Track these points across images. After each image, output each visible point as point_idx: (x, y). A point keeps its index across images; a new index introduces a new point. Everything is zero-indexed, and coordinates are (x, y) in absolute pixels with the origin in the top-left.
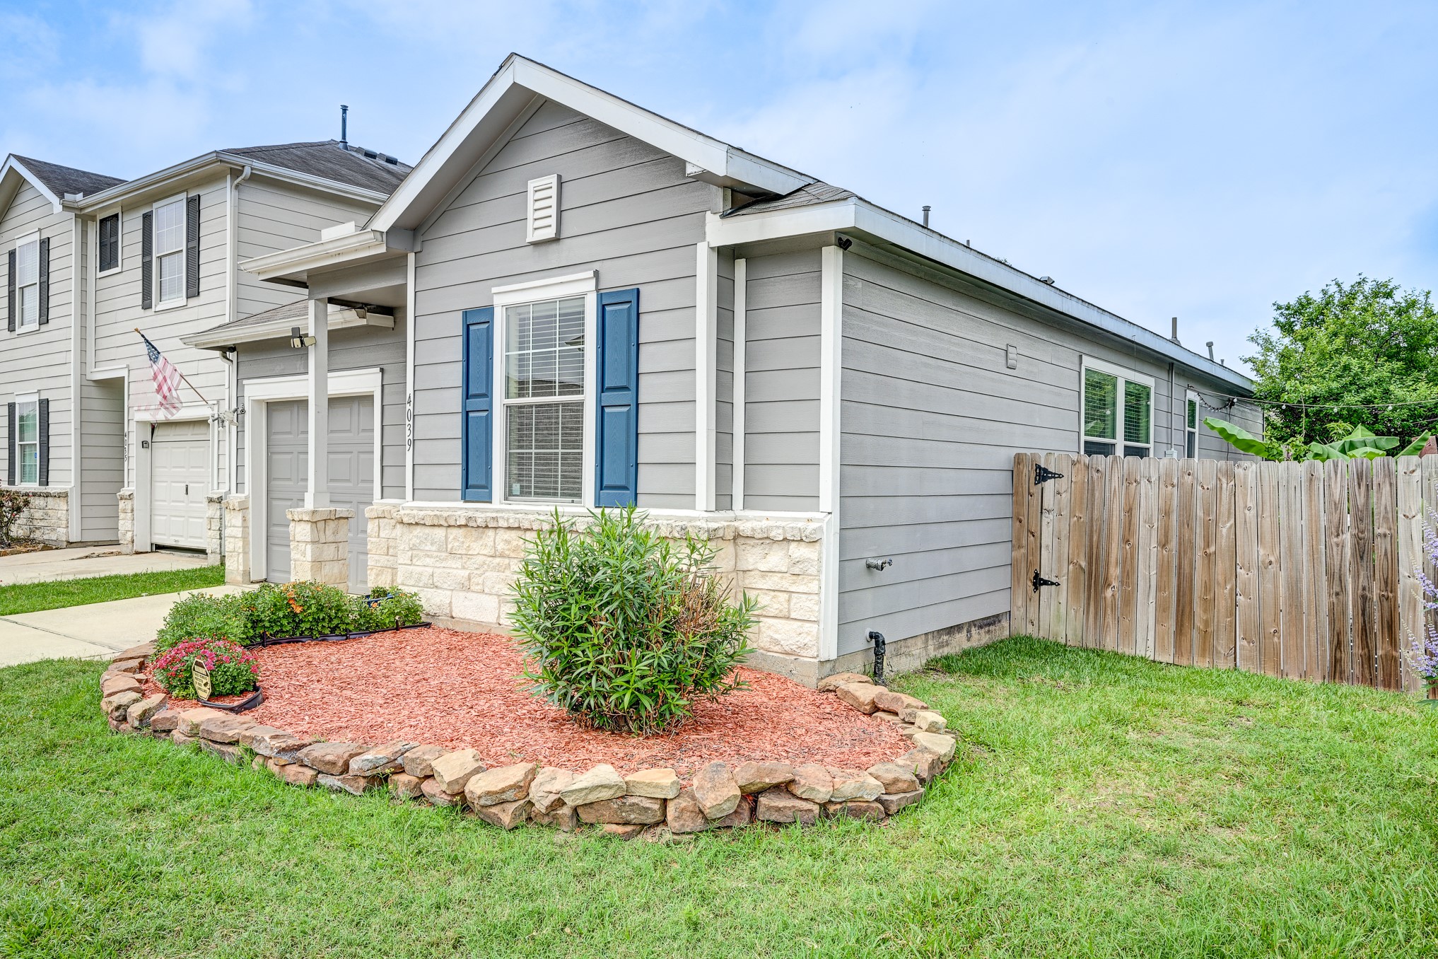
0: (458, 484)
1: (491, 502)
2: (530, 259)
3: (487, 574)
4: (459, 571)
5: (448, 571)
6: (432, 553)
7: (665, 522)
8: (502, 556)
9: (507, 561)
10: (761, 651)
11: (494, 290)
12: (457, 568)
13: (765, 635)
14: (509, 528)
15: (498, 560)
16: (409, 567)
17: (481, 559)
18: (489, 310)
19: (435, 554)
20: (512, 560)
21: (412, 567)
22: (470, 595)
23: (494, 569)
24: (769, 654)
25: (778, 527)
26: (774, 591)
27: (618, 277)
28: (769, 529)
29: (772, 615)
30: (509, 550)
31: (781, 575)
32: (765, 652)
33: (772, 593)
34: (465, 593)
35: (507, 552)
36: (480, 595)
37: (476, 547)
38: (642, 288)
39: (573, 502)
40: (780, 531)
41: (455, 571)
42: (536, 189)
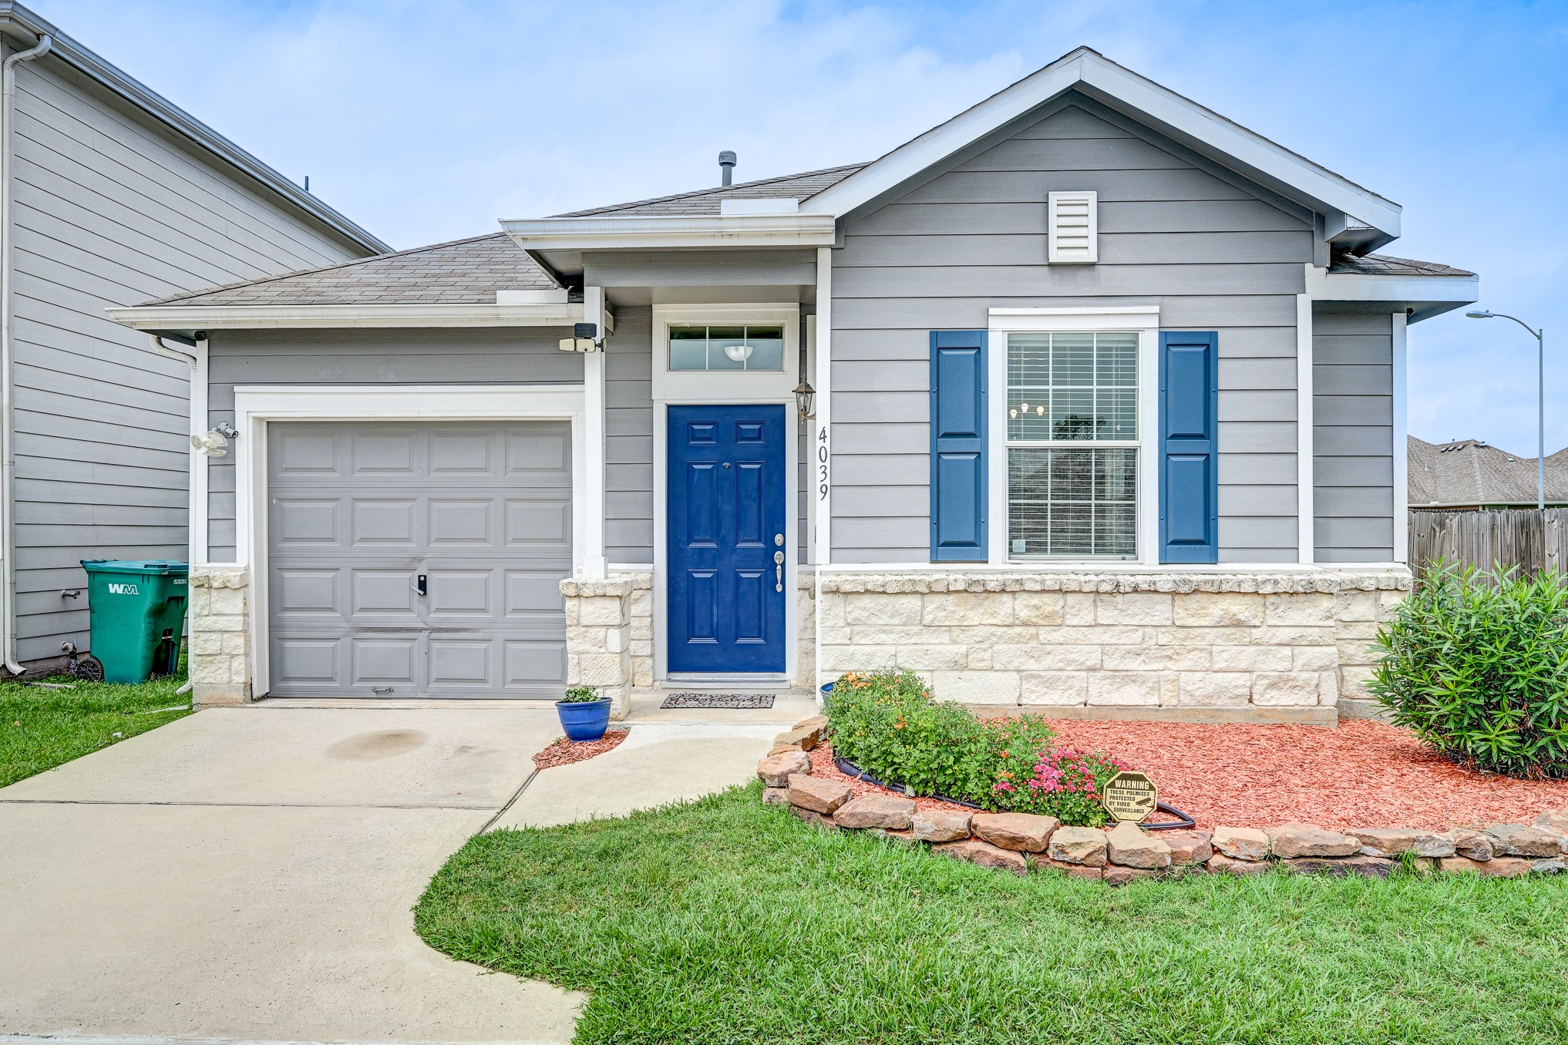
0: (925, 539)
1: (987, 562)
2: (1046, 283)
3: (996, 648)
4: (948, 647)
5: (926, 647)
6: (892, 628)
7: (1285, 577)
8: (1025, 624)
9: (1033, 630)
10: (1345, 699)
11: (992, 311)
12: (941, 644)
13: (1350, 683)
14: (1044, 591)
15: (1018, 630)
16: (847, 647)
17: (983, 632)
18: (983, 333)
19: (898, 628)
20: (1041, 628)
21: (852, 648)
22: (966, 674)
23: (1011, 640)
24: (1354, 701)
25: (1370, 578)
26: (1359, 640)
27: (1191, 317)
28: (1362, 580)
29: (1359, 663)
30: (1037, 616)
31: (1368, 624)
32: (1349, 700)
33: (1358, 643)
34: (957, 674)
35: (1034, 620)
36: (987, 673)
37: (974, 617)
38: (1220, 332)
39: (1124, 559)
40: (1373, 582)
41: (939, 648)
42: (1059, 203)
